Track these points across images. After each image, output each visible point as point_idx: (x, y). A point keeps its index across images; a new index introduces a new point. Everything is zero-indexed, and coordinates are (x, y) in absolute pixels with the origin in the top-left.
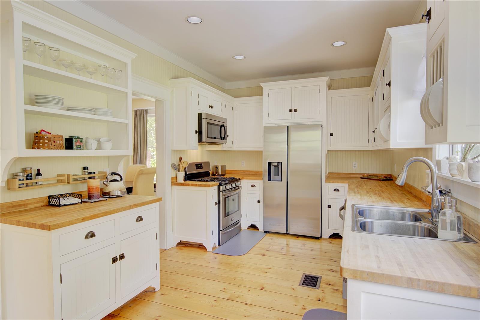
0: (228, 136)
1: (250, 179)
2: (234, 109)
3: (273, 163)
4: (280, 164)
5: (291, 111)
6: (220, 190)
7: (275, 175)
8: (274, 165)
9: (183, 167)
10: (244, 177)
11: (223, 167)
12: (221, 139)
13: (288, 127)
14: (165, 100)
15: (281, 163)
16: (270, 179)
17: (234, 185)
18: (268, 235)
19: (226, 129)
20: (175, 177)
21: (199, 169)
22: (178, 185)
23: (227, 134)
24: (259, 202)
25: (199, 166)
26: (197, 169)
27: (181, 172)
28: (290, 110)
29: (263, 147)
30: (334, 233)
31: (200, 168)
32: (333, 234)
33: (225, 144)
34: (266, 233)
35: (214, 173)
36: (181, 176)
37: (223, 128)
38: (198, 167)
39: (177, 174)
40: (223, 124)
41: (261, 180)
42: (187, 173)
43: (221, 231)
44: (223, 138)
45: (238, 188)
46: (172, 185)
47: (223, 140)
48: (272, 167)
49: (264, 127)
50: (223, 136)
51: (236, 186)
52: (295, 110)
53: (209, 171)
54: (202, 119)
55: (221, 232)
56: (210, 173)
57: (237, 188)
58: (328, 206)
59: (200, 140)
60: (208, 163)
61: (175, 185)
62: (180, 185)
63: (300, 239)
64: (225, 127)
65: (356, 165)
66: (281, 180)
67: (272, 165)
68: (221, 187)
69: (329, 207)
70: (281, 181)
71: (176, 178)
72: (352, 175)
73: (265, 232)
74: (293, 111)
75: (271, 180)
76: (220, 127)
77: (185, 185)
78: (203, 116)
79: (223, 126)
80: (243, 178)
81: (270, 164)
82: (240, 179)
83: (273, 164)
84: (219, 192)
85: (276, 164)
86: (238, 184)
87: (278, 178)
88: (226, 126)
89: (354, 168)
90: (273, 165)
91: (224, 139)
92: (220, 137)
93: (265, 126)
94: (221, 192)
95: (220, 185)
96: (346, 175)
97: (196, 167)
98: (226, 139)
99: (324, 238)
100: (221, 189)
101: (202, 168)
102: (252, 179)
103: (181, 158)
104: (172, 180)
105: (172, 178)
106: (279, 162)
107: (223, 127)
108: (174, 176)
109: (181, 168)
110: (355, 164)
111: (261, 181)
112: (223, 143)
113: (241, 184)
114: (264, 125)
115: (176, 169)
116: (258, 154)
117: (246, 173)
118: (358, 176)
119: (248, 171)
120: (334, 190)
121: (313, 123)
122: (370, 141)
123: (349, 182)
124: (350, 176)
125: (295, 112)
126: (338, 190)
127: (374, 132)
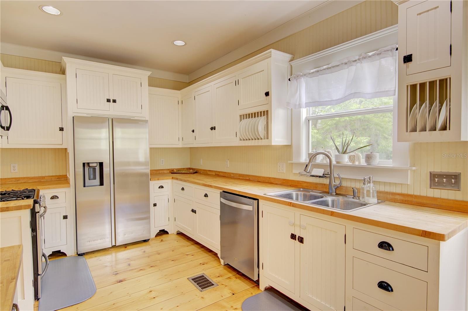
1: (49, 188)
5: (108, 101)
6: (36, 211)
10: (37, 187)
13: (113, 119)
15: (101, 163)
16: (84, 186)
24: (65, 217)
32: (159, 231)
41: (67, 187)
44: (7, 127)
47: (7, 131)
52: (114, 101)
63: (130, 247)
68: (37, 205)
69: (155, 205)
70: (102, 185)
73: (80, 255)
74: (111, 101)
84: (34, 214)
87: (95, 182)
89: (161, 164)
90: (89, 167)
91: (8, 129)
93: (74, 115)
94: (37, 214)
95: (36, 202)
99: (151, 237)
102: (53, 188)
110: (162, 161)
111: (70, 188)
114: (71, 114)
118: (165, 172)
119: (24, 178)
120: (159, 188)
121: (136, 118)
122: (181, 139)
123: (172, 177)
124: (159, 172)
125: (114, 103)
126: (162, 187)
127: (193, 131)
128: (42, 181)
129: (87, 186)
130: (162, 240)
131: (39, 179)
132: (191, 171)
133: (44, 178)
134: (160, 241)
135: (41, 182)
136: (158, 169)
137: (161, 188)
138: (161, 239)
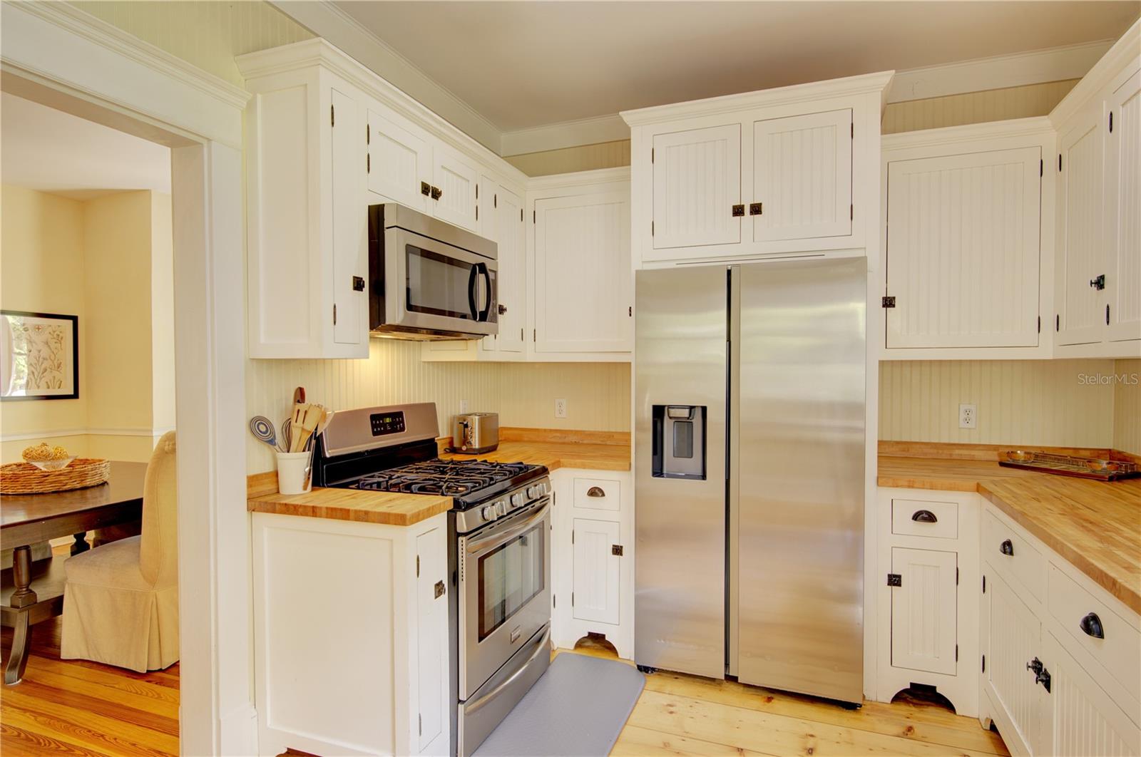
0: (502, 310)
1: (584, 466)
2: (528, 216)
3: (671, 410)
4: (698, 413)
5: (738, 211)
6: (459, 530)
7: (678, 454)
8: (675, 418)
9: (303, 429)
10: (562, 460)
11: (488, 421)
12: (475, 318)
13: (729, 272)
14: (209, 140)
15: (704, 409)
16: (658, 472)
17: (520, 498)
18: (653, 681)
19: (495, 281)
20: (266, 474)
21: (386, 432)
22: (274, 511)
23: (500, 302)
24: (617, 550)
25: (386, 421)
26: (375, 434)
27: (296, 452)
28: (734, 207)
29: (633, 351)
30: (912, 684)
31: (394, 430)
32: (909, 687)
33: (492, 336)
34: (647, 672)
35: (456, 445)
36: (296, 466)
37: (481, 279)
38: (384, 425)
39: (279, 462)
40: (481, 260)
41: (625, 470)
42: (328, 456)
43: (464, 702)
44: (481, 313)
45: (537, 504)
46: (251, 509)
47: (483, 323)
48: (668, 426)
49: (637, 271)
50: (481, 306)
51: (529, 498)
52: (756, 209)
53: (433, 439)
54: (384, 230)
55: (461, 707)
56: (436, 444)
57: (536, 506)
58: (890, 577)
59: (377, 318)
60: (429, 409)
61: (260, 511)
62: (281, 512)
63: (780, 704)
64: (491, 276)
65: (972, 416)
66: (700, 472)
67: (666, 417)
68: (461, 516)
69: (894, 580)
70: (704, 477)
71: (274, 479)
72: (957, 452)
73: (644, 669)
74: (747, 210)
75: (665, 472)
76: (469, 272)
77: (301, 510)
78: (389, 220)
79: (482, 268)
80: (559, 461)
81: (659, 412)
82: (544, 471)
83: (674, 413)
84: (454, 536)
85: (685, 413)
86: (535, 490)
87: (694, 464)
88: (495, 272)
89: (963, 424)
90: (670, 418)
91: (484, 316)
92: (468, 311)
93: (640, 268)
94: (460, 539)
95: (458, 506)
96: (935, 451)
97: (373, 426)
98: (495, 320)
99: (874, 699)
100: (462, 526)
101: (402, 429)
102: (593, 468)
103: (299, 393)
104: (249, 486)
105: (253, 480)
106: (694, 407)
107: (480, 272)
108: (268, 468)
109: (296, 433)
110: (968, 412)
111: (627, 473)
112: (484, 335)
113: (549, 490)
114: (637, 265)
115: (272, 442)
116: (615, 373)
117: (572, 438)
118: (978, 454)
119: (576, 432)
120: (916, 517)
121: (828, 256)
122: (1048, 324)
123: (978, 485)
124: (951, 455)
125: (757, 216)
126: (930, 518)
127: (1100, 283)
128: (608, 443)
129: (670, 476)
130: (910, 729)
131: (602, 439)
132: (1103, 464)
133: (613, 436)
134: (900, 730)
135: (606, 445)
136: (945, 440)
137: (925, 519)
138: (909, 723)
